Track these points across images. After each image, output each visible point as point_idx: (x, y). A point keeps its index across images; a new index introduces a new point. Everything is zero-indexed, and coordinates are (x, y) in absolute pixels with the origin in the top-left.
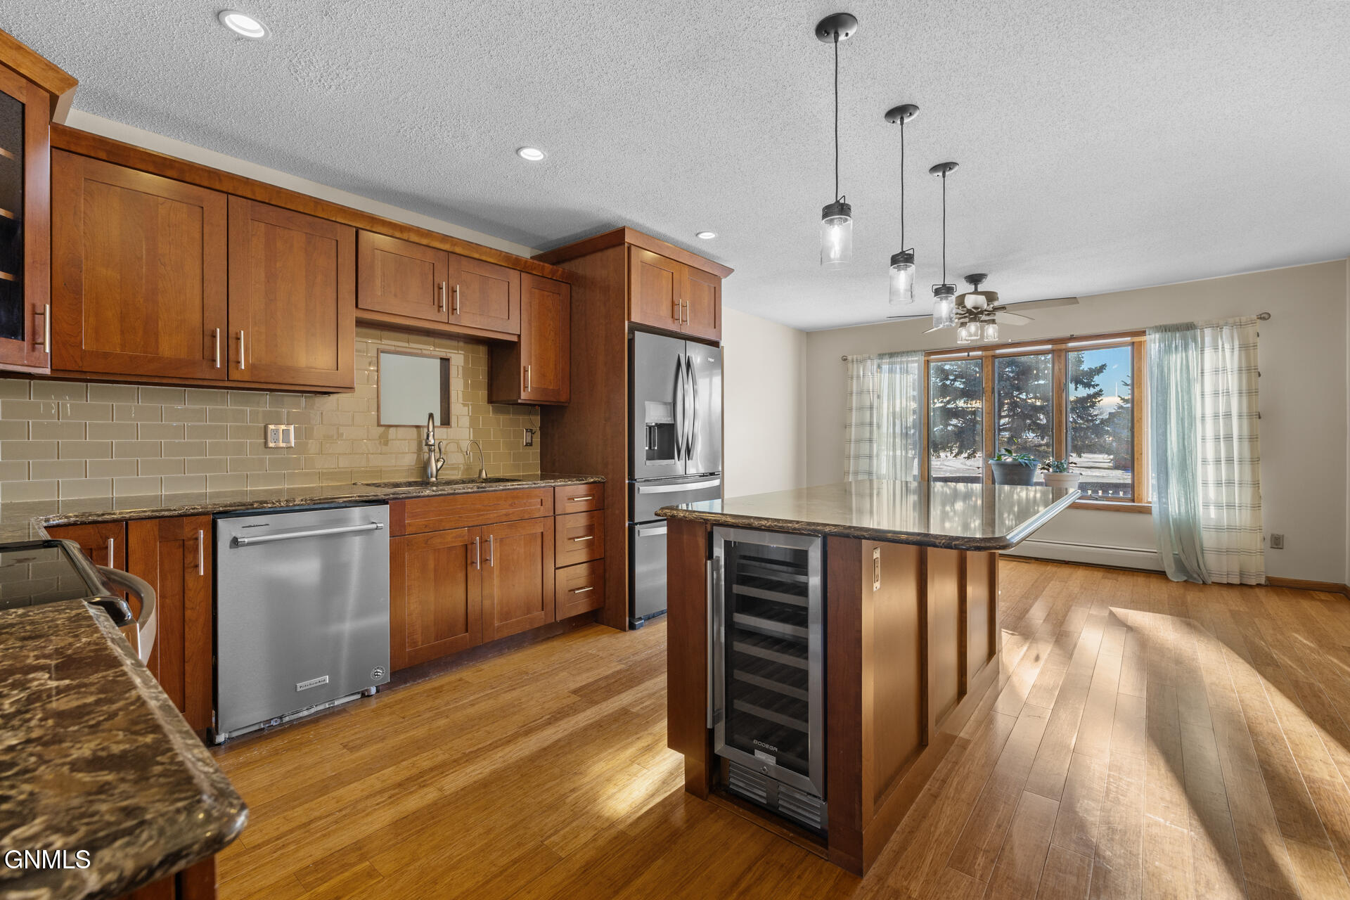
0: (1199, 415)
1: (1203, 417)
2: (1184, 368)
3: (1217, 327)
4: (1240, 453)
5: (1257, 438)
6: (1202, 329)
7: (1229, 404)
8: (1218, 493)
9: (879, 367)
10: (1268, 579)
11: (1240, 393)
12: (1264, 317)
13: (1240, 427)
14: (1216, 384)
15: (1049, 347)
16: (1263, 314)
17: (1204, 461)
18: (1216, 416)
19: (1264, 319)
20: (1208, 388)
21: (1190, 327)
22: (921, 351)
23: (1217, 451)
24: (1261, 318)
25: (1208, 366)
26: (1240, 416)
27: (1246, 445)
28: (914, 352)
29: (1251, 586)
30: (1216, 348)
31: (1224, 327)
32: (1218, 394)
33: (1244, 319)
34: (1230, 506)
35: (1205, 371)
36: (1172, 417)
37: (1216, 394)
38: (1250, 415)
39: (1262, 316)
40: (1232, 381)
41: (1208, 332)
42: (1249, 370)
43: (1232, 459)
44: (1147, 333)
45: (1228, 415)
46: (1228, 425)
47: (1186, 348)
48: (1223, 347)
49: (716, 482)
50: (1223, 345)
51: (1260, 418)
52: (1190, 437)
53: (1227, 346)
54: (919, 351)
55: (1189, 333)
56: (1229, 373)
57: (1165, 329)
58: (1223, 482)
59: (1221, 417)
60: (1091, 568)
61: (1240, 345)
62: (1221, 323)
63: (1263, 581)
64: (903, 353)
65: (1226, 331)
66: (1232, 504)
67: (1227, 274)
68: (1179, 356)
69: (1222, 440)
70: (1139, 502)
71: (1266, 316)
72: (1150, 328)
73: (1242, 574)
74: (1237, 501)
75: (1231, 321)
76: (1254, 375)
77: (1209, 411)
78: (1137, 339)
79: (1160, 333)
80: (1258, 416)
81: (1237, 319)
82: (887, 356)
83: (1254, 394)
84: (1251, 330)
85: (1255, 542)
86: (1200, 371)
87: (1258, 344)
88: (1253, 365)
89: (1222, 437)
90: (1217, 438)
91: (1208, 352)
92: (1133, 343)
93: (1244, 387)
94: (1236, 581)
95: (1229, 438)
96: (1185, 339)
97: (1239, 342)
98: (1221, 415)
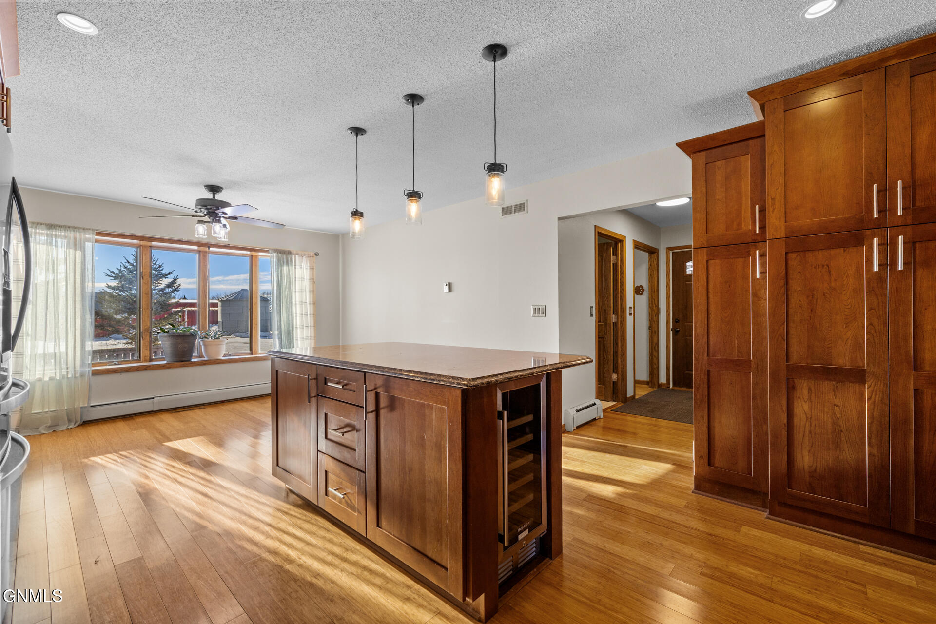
0: (294, 302)
1: (296, 303)
3: (301, 255)
4: (310, 323)
5: (314, 315)
6: (295, 255)
7: (305, 297)
8: (303, 344)
11: (310, 291)
13: (310, 309)
15: (196, 248)
17: (297, 327)
18: (301, 303)
20: (298, 288)
21: (288, 253)
22: (93, 230)
23: (302, 322)
24: (316, 255)
25: (298, 276)
26: (310, 304)
27: (312, 318)
28: (84, 229)
31: (304, 256)
32: (302, 291)
33: (311, 254)
35: (297, 279)
41: (297, 257)
42: (312, 280)
43: (307, 325)
45: (306, 303)
46: (306, 308)
47: (288, 264)
48: (303, 267)
50: (303, 265)
53: (305, 266)
54: (90, 229)
55: (289, 256)
56: (306, 281)
57: (278, 251)
58: (305, 338)
59: (303, 304)
60: (246, 400)
61: (309, 267)
64: (69, 227)
65: (304, 258)
67: (305, 228)
68: (285, 268)
70: (255, 354)
72: (266, 249)
75: (307, 253)
76: (313, 283)
77: (298, 301)
78: (254, 254)
79: (276, 254)
80: (314, 304)
82: (44, 226)
83: (313, 292)
84: (312, 260)
86: (294, 279)
91: (298, 268)
92: (252, 256)
93: (312, 289)
95: (306, 315)
96: (287, 259)
97: (309, 265)
98: (303, 302)
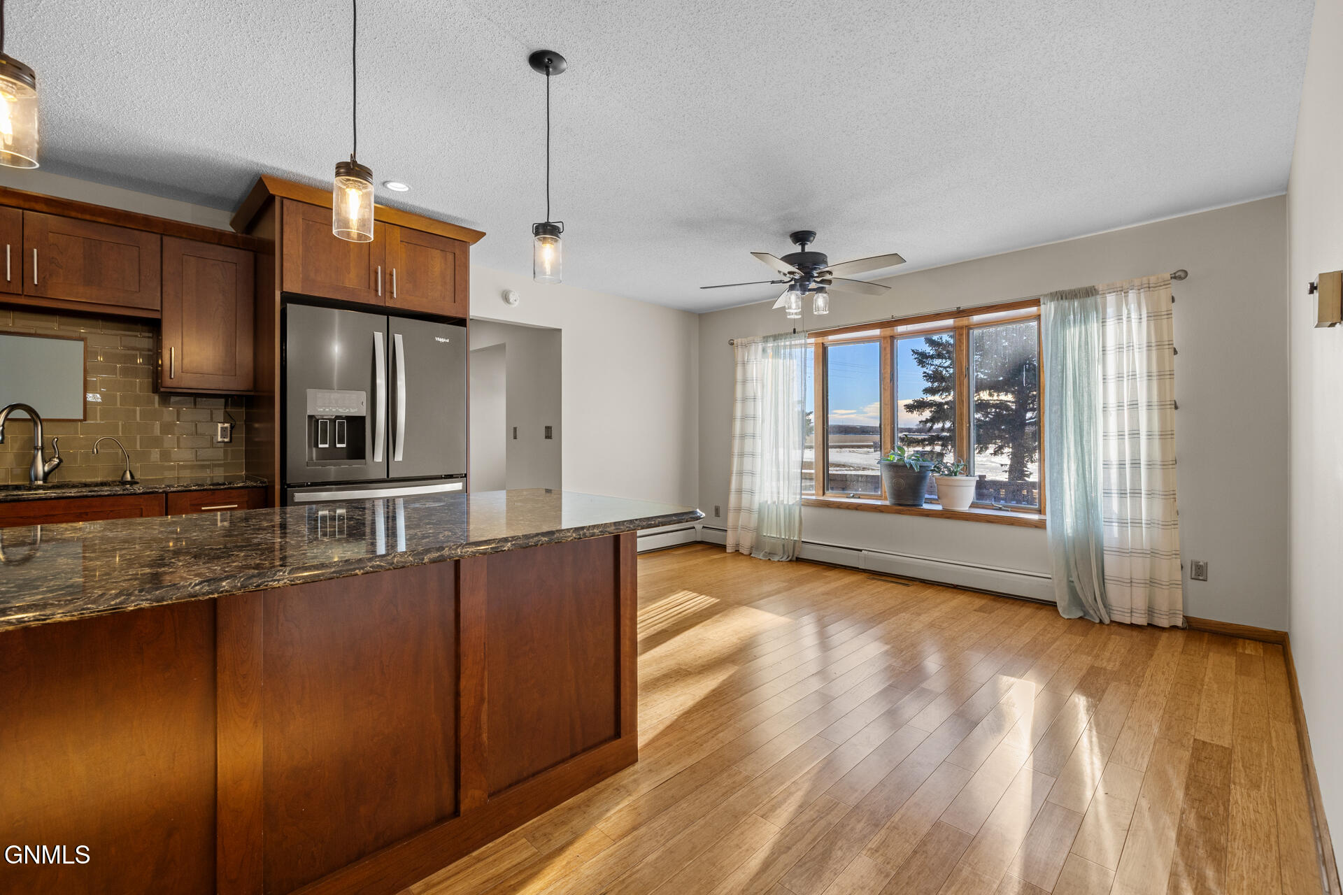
0: (1100, 406)
1: (1105, 407)
2: (1083, 344)
3: (1122, 291)
4: (1149, 455)
5: (1172, 434)
6: (1104, 295)
7: (1134, 390)
8: (1122, 505)
9: (764, 350)
10: (1187, 619)
11: (1149, 376)
12: (1180, 276)
13: (1150, 420)
14: (1119, 365)
16: (1177, 272)
17: (1106, 465)
18: (1120, 406)
19: (1180, 278)
20: (1111, 371)
21: (1090, 292)
23: (1121, 452)
24: (1175, 278)
25: (1111, 343)
26: (1149, 406)
27: (1157, 443)
29: (1163, 629)
30: (1119, 319)
31: (1130, 291)
32: (1123, 377)
33: (1153, 279)
34: (1136, 523)
35: (1108, 349)
36: (1068, 407)
37: (1120, 377)
38: (1162, 405)
39: (1177, 275)
40: (1139, 361)
41: (1111, 299)
42: (1160, 345)
43: (1138, 462)
44: (1042, 302)
45: (1134, 405)
46: (1134, 419)
47: (1086, 320)
48: (1129, 317)
49: (457, 486)
50: (1129, 314)
51: (1176, 408)
52: (1089, 433)
53: (1134, 316)
55: (1090, 301)
56: (1136, 350)
57: (1061, 296)
58: (1128, 491)
59: (1125, 408)
61: (1148, 313)
62: (1126, 286)
63: (1179, 622)
65: (1132, 295)
66: (1137, 521)
67: (1135, 222)
68: (1077, 329)
69: (1127, 437)
71: (1182, 274)
72: (1045, 296)
73: (1151, 611)
74: (1144, 517)
75: (1137, 282)
76: (1167, 352)
77: (1112, 400)
79: (1056, 302)
80: (1173, 406)
81: (1145, 280)
82: (771, 339)
83: (1168, 377)
84: (1164, 294)
85: (1169, 570)
86: (1101, 349)
87: (1173, 312)
88: (1166, 338)
89: (1126, 433)
90: (1121, 435)
91: (1111, 324)
93: (1154, 369)
94: (1141, 620)
95: (1135, 434)
96: (1084, 309)
97: (1147, 310)
98: (1125, 405)
